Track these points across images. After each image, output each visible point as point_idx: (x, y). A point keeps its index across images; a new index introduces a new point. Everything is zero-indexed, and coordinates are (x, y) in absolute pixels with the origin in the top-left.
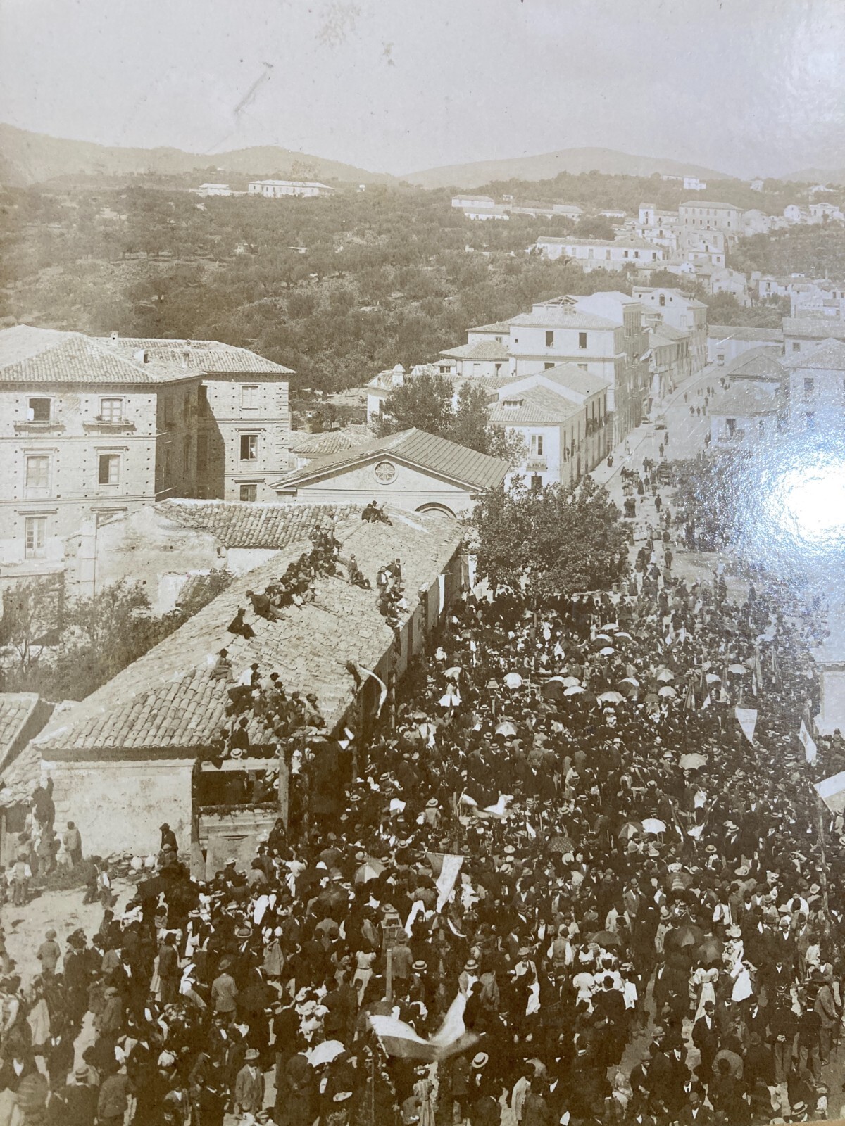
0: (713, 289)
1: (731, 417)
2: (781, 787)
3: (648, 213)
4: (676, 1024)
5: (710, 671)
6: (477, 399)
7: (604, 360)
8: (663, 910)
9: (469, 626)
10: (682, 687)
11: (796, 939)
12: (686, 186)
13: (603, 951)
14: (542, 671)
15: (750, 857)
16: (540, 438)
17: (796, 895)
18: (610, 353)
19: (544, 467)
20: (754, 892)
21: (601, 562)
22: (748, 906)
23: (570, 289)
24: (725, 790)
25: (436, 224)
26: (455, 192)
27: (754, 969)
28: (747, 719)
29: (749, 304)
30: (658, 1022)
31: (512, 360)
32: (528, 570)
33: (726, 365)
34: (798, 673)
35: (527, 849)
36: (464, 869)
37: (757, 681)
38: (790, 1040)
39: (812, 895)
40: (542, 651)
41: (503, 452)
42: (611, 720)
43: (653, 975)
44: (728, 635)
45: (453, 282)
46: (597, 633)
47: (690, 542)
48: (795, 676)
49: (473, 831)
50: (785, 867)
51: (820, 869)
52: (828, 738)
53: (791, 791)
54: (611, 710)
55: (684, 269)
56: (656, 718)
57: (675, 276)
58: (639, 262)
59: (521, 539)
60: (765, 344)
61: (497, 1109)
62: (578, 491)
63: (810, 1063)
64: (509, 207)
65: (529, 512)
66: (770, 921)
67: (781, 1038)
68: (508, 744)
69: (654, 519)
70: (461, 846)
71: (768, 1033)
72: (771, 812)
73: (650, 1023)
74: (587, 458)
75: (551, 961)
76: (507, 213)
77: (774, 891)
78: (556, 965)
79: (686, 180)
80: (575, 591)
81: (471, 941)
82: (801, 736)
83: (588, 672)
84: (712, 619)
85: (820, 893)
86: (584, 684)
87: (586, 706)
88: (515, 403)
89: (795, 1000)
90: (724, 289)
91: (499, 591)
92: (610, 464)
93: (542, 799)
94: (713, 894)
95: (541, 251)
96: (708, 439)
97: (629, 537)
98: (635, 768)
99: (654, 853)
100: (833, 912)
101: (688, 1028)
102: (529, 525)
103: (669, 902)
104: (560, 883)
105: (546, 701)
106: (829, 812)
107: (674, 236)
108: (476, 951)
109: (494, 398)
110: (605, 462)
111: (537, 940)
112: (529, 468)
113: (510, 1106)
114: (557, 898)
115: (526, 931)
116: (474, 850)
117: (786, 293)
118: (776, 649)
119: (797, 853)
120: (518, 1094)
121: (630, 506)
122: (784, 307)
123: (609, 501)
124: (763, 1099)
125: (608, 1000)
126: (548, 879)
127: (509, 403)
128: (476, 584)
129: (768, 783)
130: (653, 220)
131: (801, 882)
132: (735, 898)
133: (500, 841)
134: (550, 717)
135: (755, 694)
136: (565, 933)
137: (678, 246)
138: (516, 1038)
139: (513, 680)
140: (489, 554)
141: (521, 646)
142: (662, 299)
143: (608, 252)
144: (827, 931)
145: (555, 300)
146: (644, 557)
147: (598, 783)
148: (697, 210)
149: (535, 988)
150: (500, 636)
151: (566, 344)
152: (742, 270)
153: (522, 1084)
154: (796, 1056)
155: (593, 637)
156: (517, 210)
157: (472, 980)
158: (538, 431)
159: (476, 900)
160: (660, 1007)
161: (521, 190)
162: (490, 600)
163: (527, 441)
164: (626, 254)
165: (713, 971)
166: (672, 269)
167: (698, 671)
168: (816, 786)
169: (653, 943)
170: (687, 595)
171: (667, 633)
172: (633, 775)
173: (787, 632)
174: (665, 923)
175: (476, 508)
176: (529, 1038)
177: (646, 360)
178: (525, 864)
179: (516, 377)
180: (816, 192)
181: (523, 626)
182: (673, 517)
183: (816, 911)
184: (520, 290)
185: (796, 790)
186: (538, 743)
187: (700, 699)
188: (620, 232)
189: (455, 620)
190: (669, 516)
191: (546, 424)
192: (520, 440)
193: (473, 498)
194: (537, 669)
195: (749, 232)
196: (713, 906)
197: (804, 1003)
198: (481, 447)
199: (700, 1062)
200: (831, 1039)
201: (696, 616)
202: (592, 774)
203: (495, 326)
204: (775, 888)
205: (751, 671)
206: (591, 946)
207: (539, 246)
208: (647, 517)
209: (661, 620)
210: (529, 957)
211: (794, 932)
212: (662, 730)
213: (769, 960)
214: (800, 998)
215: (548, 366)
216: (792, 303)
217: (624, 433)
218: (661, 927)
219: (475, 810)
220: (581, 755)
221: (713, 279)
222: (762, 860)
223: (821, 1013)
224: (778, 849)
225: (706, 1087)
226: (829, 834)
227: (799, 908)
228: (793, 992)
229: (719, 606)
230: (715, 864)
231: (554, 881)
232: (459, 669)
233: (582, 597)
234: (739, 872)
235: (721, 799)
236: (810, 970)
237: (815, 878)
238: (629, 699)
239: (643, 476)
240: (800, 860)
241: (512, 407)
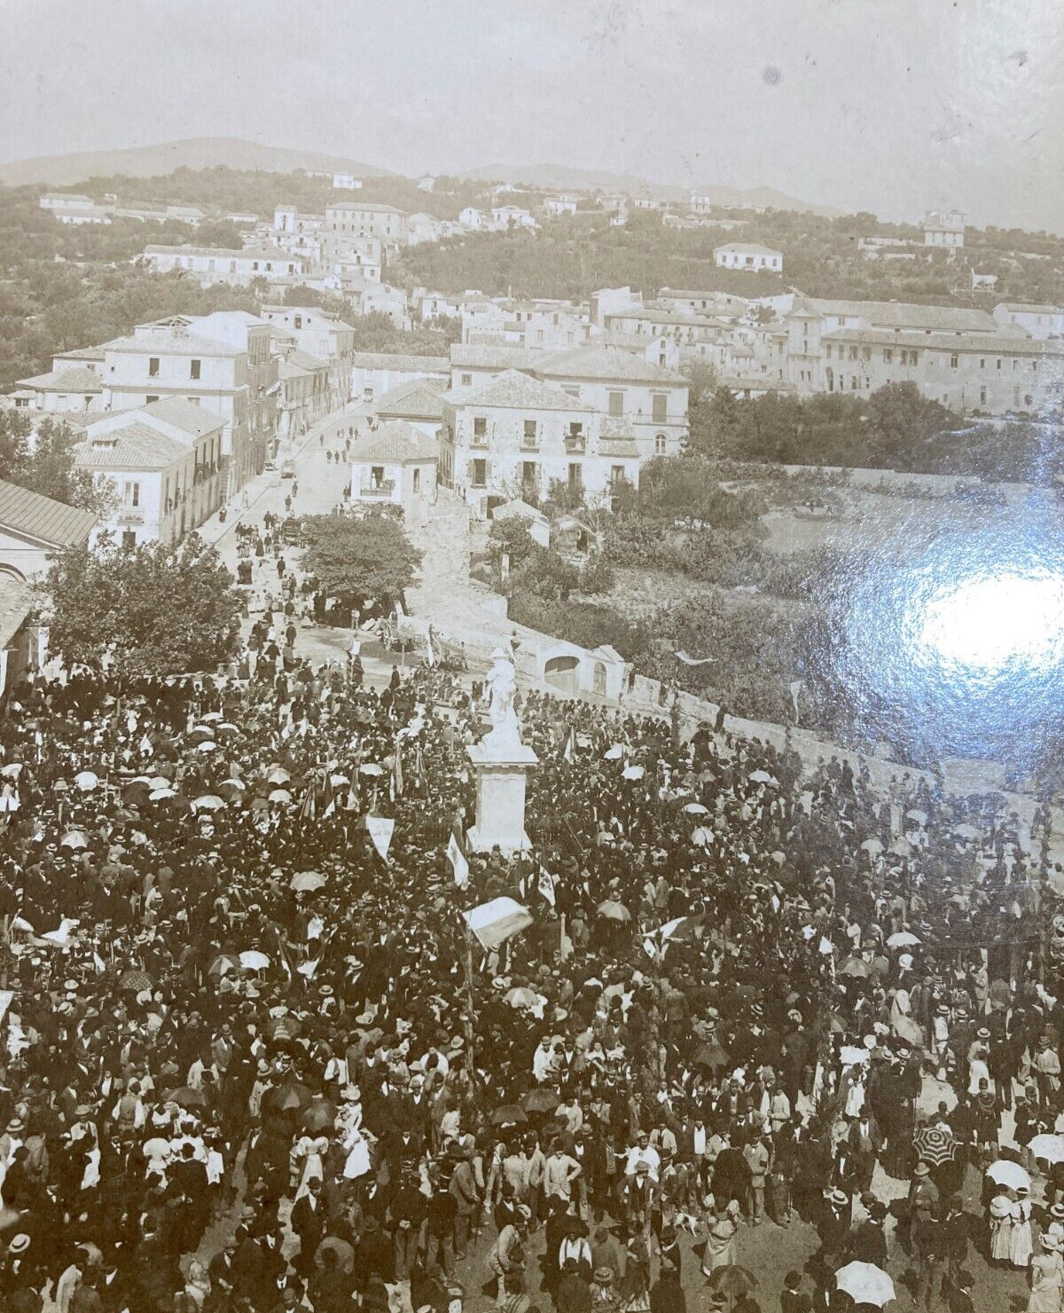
0: (363, 309)
1: (377, 465)
2: (420, 915)
3: (287, 217)
4: (271, 1204)
5: (337, 771)
6: (59, 439)
7: (221, 393)
8: (262, 1063)
9: (35, 714)
10: (298, 791)
11: (430, 1103)
12: (336, 185)
13: (183, 1111)
14: (123, 770)
15: (376, 1000)
16: (137, 486)
17: (432, 1050)
18: (229, 385)
19: (139, 521)
20: (379, 1045)
21: (206, 638)
22: (371, 1062)
23: (183, 307)
24: (348, 917)
25: (19, 228)
26: (44, 190)
27: (374, 1139)
28: (381, 832)
29: (408, 327)
30: (248, 1200)
31: (106, 392)
32: (113, 646)
33: (375, 401)
34: (448, 776)
35: (94, 985)
36: (12, 1007)
37: (397, 784)
38: (416, 1227)
39: (452, 1049)
40: (125, 745)
41: (88, 502)
42: (207, 831)
43: (245, 1143)
44: (363, 728)
45: (37, 299)
46: (196, 724)
47: (320, 615)
48: (446, 780)
49: (27, 961)
50: (420, 1016)
51: (466, 1018)
52: (484, 856)
53: (433, 921)
54: (208, 818)
55: (328, 284)
56: (264, 828)
57: (317, 293)
58: (271, 276)
59: (105, 607)
60: (425, 376)
61: (39, 1303)
62: (180, 551)
63: (441, 1256)
64: (111, 209)
65: (117, 575)
66: (398, 1080)
67: (404, 1224)
68: (76, 858)
69: (276, 586)
70: (10, 979)
71: (389, 1218)
72: (406, 946)
73: (239, 1203)
74: (193, 511)
75: (116, 1123)
76: (109, 216)
77: (406, 1044)
78: (123, 1127)
79: (337, 178)
80: (171, 672)
81: (17, 1095)
82: (449, 853)
83: (181, 772)
84: (342, 709)
85: (464, 1047)
86: (176, 786)
87: (177, 813)
88: (107, 443)
89: (424, 1178)
90: (377, 309)
91: (75, 672)
92: (222, 519)
93: (115, 925)
94: (326, 1046)
95: (149, 262)
96: (348, 492)
97: (242, 608)
98: (234, 889)
99: (253, 993)
100: (480, 1071)
101: (286, 1209)
102: (117, 592)
103: (270, 1055)
104: (133, 1026)
105: (126, 807)
106: (481, 947)
107: (317, 245)
108: (23, 1109)
109: (81, 437)
110: (216, 516)
111: (100, 1096)
112: (120, 522)
113: (54, 1299)
114: (128, 1046)
115: (87, 1085)
116: (27, 984)
117: (457, 314)
118: (422, 746)
119: (438, 998)
120: (66, 1285)
121: (245, 571)
122: (453, 330)
123: (219, 564)
124: (379, 1300)
125: (187, 1173)
126: (117, 1022)
127: (99, 443)
128: (46, 663)
129: (404, 910)
130: (291, 226)
131: (441, 1033)
132: (353, 1051)
133: (60, 974)
134: (130, 825)
135: (393, 799)
136: (136, 1089)
137: (322, 256)
138: (67, 1217)
139: (86, 780)
140: (65, 626)
141: (98, 739)
142: (298, 320)
143: (233, 264)
144: (470, 1095)
145: (164, 321)
146: (259, 632)
147: (186, 906)
148: (349, 214)
149: (95, 1155)
150: (73, 727)
151: (174, 373)
152: (403, 286)
153: (71, 1274)
154: (423, 1246)
155: (190, 729)
156: (121, 213)
157: (16, 1144)
158: (133, 477)
159: (26, 1045)
160: (251, 1182)
161: (129, 188)
162: (63, 683)
163: (120, 489)
164: (256, 266)
165: (322, 1140)
166: (312, 285)
167: (321, 771)
168: (466, 915)
169: (246, 1104)
170: (312, 679)
171: (284, 724)
172: (232, 897)
173: (439, 725)
174: (263, 1080)
175: (51, 571)
176: (83, 1217)
177: (274, 394)
178: (90, 1004)
179: (109, 411)
180: (501, 193)
181: (102, 715)
182: (299, 584)
183: (457, 1070)
184: (122, 309)
185: (439, 918)
186: (114, 858)
187: (321, 803)
188: (250, 240)
189: (18, 706)
190: (294, 584)
191: (144, 469)
192: (111, 488)
193: (49, 557)
194: (117, 767)
195: (413, 240)
196: (326, 1061)
197: (436, 1183)
198: (62, 496)
199: (299, 1251)
200: (470, 1226)
201: (322, 705)
202: (178, 896)
203: (89, 352)
204: (406, 1041)
205: (389, 772)
206: (169, 1105)
207: (147, 256)
208: (266, 583)
209: (277, 709)
210: (89, 1117)
211: (428, 1095)
212: (271, 842)
213: (395, 1129)
214: (431, 1176)
215: (150, 399)
216: (464, 327)
217: (241, 481)
218: (258, 1084)
219: (31, 936)
220: (167, 872)
221: (364, 296)
222: (391, 1005)
223: (457, 1195)
224: (411, 994)
225: (305, 1282)
226: (480, 974)
227: (435, 1066)
228: (422, 1169)
229: (351, 693)
230: (330, 1008)
231: (126, 1025)
232: (19, 767)
233: (179, 680)
234: (360, 1019)
235: (341, 929)
236: (446, 1142)
237: (458, 1029)
238: (231, 804)
239: (263, 533)
240: (440, 1006)
241: (103, 448)
